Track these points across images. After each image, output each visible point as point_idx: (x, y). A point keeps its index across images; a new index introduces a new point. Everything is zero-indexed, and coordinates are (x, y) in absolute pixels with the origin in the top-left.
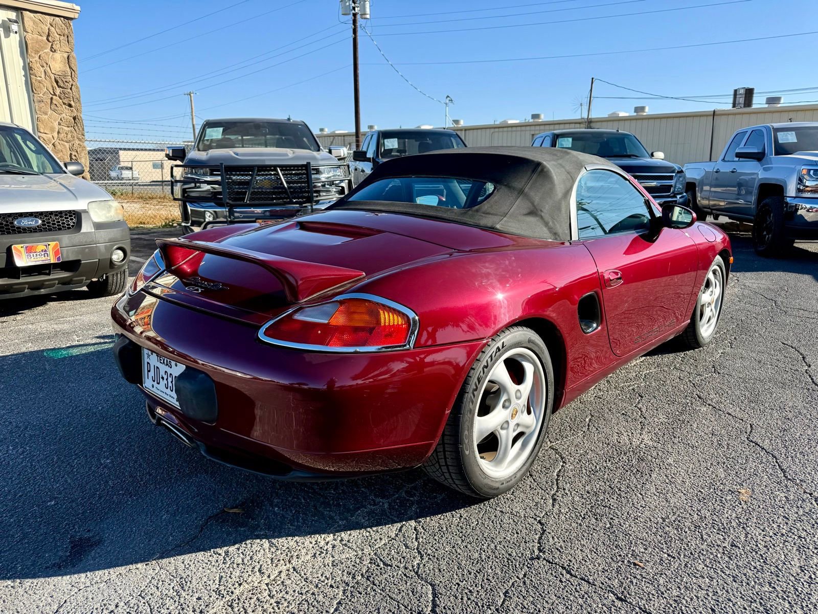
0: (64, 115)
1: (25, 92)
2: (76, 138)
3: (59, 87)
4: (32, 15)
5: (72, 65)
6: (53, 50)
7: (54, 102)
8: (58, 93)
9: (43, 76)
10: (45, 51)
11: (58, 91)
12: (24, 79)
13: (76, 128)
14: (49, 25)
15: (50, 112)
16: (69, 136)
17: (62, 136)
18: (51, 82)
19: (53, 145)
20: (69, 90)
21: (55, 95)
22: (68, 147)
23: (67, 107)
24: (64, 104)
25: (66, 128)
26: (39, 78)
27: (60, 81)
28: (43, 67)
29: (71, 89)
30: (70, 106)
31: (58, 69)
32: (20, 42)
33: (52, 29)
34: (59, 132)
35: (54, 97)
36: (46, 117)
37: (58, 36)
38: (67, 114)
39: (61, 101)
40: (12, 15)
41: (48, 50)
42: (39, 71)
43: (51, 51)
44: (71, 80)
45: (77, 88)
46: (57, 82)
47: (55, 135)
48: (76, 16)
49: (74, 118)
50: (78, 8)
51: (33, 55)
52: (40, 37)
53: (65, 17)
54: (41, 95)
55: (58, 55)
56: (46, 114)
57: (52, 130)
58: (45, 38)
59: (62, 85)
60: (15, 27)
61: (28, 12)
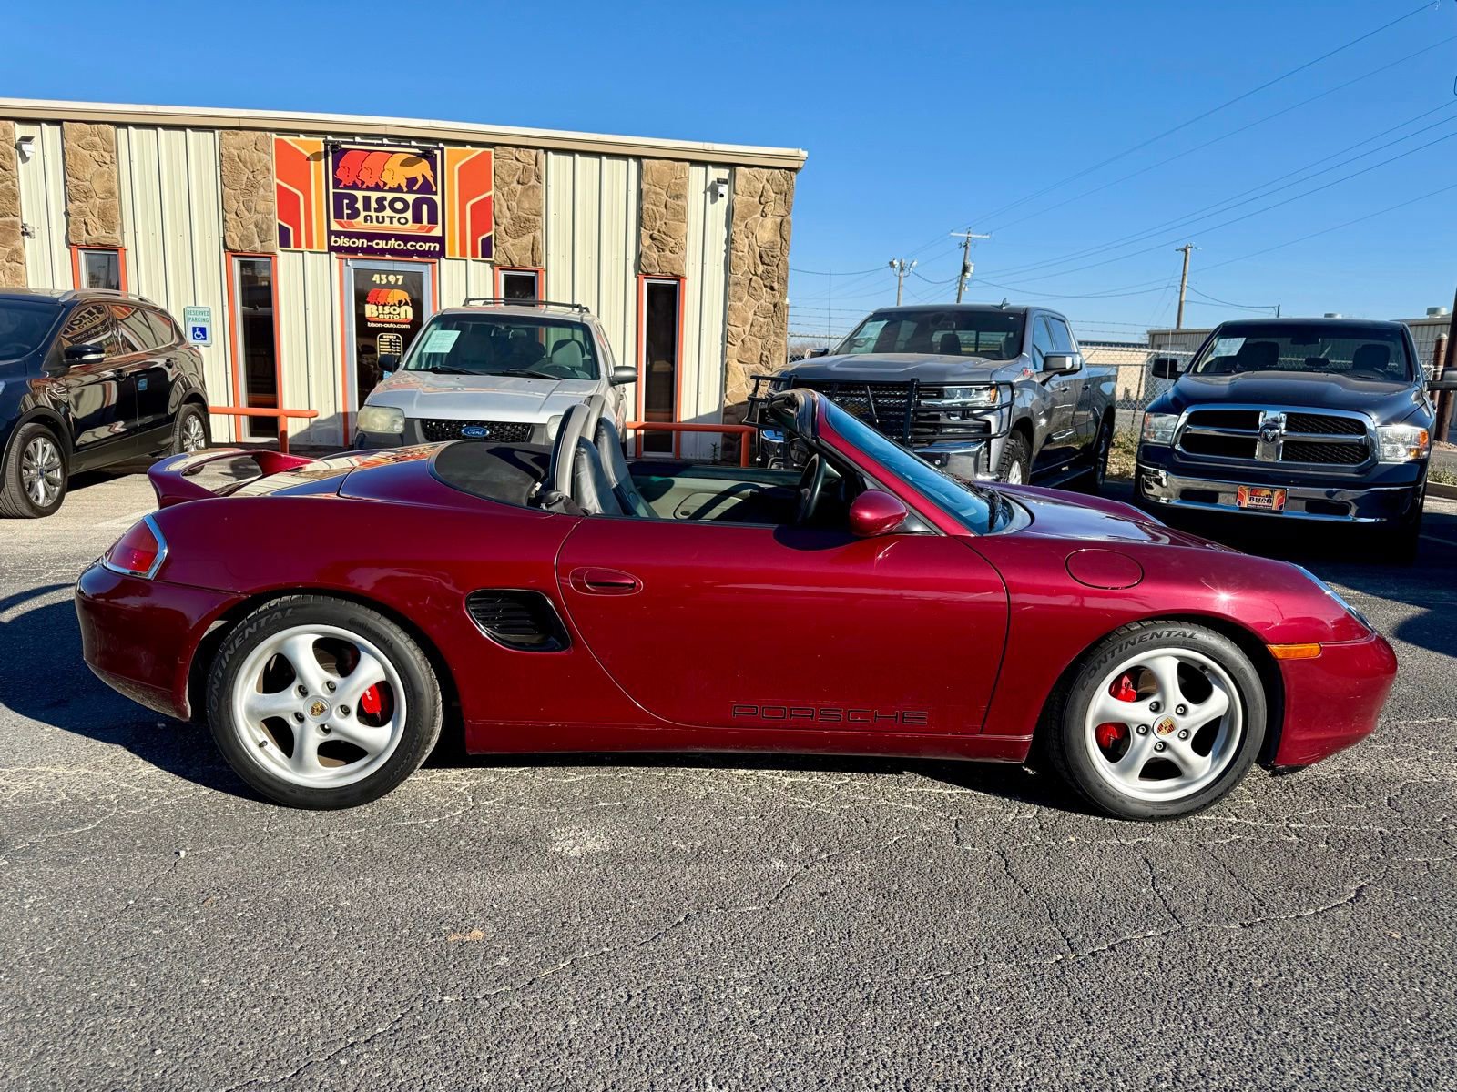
0: (763, 301)
1: (723, 272)
2: (772, 333)
3: (763, 263)
4: (746, 170)
5: (785, 233)
6: (764, 215)
7: (753, 284)
8: (759, 273)
9: (746, 250)
10: (755, 216)
11: (761, 268)
12: (724, 254)
13: (775, 319)
14: (765, 181)
15: (746, 297)
16: (764, 330)
17: (755, 329)
18: (755, 257)
19: (742, 341)
20: (775, 268)
21: (756, 274)
22: (760, 344)
23: (768, 290)
24: (765, 286)
25: (762, 320)
26: (740, 254)
27: (764, 256)
28: (748, 238)
29: (777, 266)
30: (772, 288)
31: (766, 240)
32: (728, 207)
33: (768, 186)
34: (752, 325)
35: (754, 278)
36: (741, 304)
37: (773, 195)
38: (766, 299)
39: (762, 282)
40: (724, 173)
41: (758, 215)
42: (742, 242)
43: (762, 216)
44: (779, 253)
45: (786, 263)
46: (761, 257)
47: (748, 328)
48: (801, 164)
49: (775, 306)
50: (805, 154)
51: (738, 223)
52: (751, 199)
53: (786, 169)
54: (739, 275)
55: (769, 222)
56: (741, 300)
57: (745, 322)
58: (757, 199)
59: (766, 260)
60: (723, 189)
61: (742, 168)
